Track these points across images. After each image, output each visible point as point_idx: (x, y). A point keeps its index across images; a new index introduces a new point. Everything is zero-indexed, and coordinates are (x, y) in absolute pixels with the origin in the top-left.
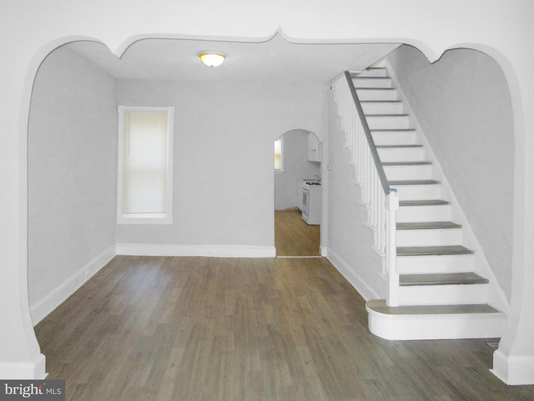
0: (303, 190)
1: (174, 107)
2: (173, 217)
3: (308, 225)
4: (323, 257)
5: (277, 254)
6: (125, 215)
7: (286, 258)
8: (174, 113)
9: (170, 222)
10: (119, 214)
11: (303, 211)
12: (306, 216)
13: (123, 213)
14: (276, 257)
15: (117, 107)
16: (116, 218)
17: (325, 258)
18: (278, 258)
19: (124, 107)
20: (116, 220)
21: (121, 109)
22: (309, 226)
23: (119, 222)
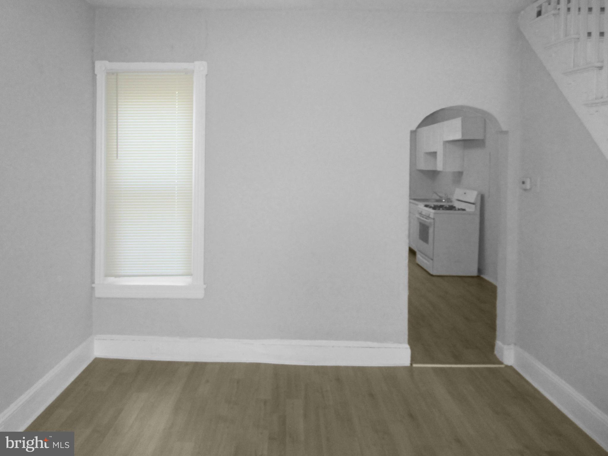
0: (419, 217)
1: (205, 63)
2: (205, 284)
3: (432, 275)
4: (507, 366)
5: (413, 360)
6: (111, 280)
7: (432, 368)
8: (207, 75)
9: (200, 294)
10: (99, 279)
11: (420, 251)
12: (428, 261)
13: (107, 275)
14: (411, 364)
15: (93, 63)
16: (93, 285)
17: (511, 368)
18: (416, 368)
19: (106, 63)
20: (93, 289)
21: (101, 66)
22: (434, 278)
23: (98, 293)
